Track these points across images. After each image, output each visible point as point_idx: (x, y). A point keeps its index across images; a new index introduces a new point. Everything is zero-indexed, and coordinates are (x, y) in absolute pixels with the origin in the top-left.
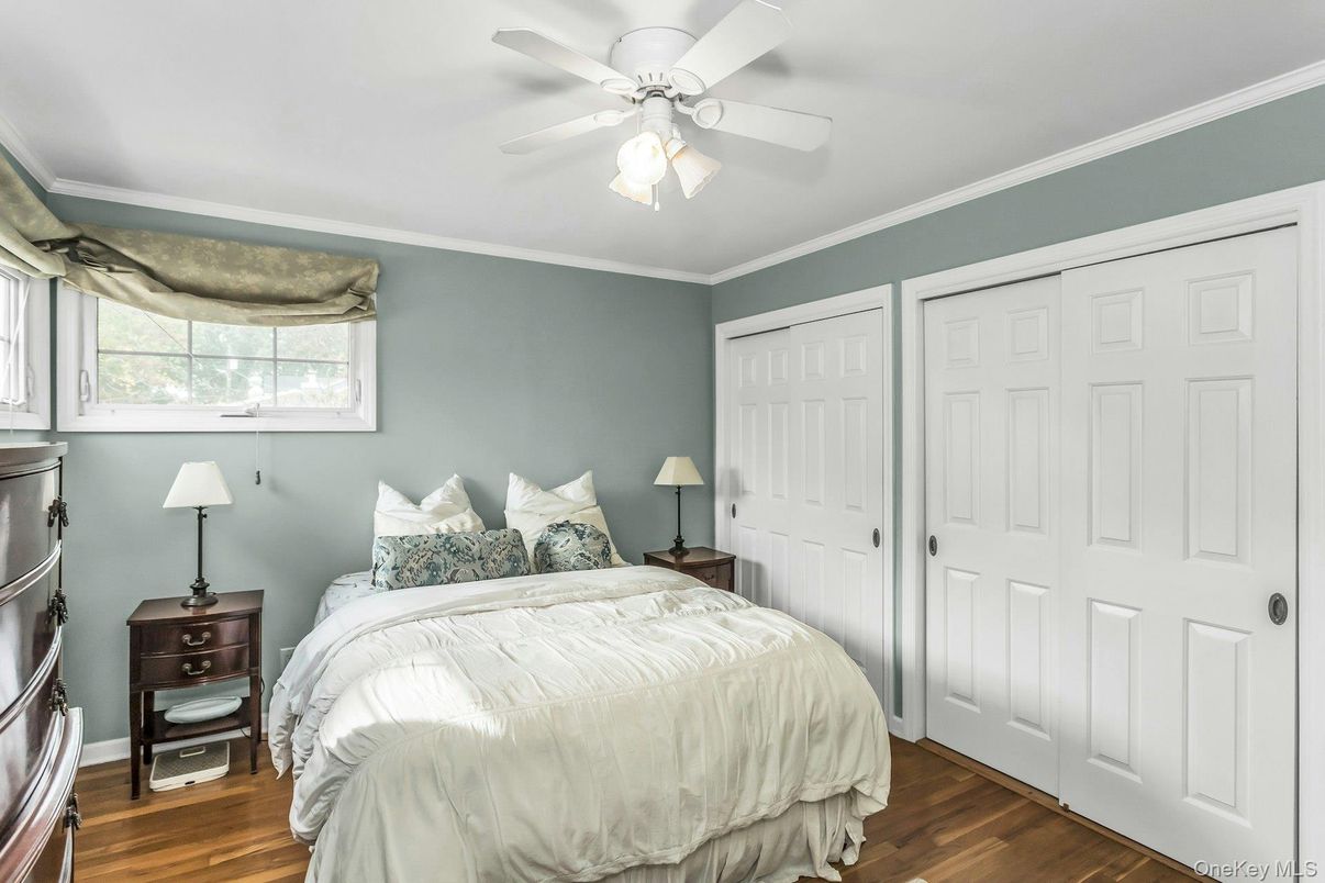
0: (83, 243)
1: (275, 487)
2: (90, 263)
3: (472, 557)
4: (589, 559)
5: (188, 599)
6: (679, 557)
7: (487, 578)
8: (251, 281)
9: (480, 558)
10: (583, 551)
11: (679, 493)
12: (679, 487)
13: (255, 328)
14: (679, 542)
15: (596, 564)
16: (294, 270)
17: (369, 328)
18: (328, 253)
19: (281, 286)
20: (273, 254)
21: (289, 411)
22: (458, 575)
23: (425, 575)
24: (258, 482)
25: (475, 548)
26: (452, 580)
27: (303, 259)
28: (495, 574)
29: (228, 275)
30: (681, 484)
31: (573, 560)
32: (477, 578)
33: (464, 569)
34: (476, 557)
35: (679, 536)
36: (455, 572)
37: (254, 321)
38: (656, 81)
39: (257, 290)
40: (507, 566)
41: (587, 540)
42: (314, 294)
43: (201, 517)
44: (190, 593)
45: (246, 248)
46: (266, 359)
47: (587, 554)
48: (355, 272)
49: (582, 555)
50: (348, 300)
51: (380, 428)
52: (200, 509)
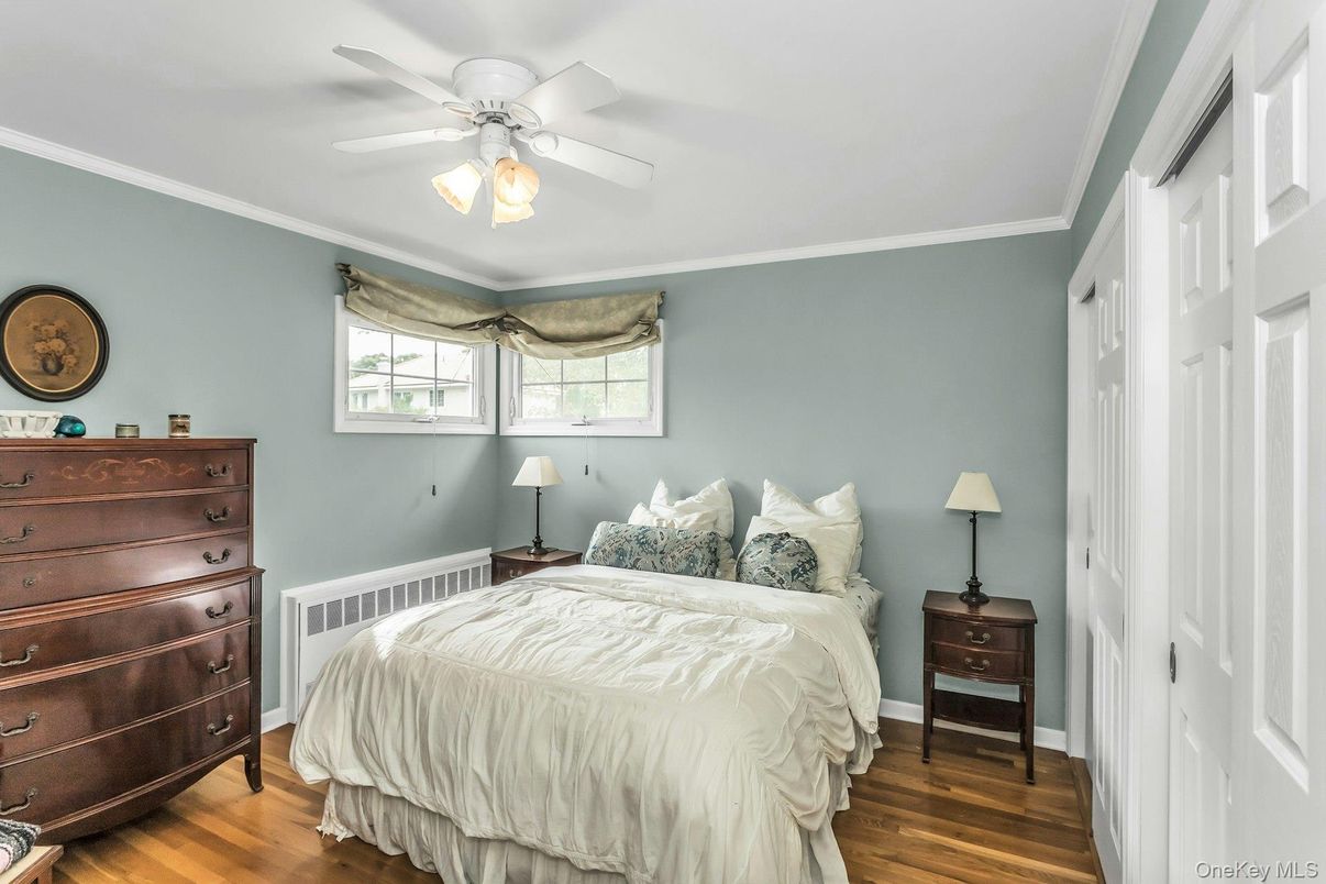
0: (505, 319)
1: (599, 478)
2: (509, 330)
3: (655, 550)
4: (773, 574)
5: (531, 548)
6: (974, 606)
7: (664, 572)
8: (579, 327)
9: (661, 552)
10: (769, 566)
11: (974, 521)
12: (974, 513)
13: (579, 361)
14: (974, 585)
15: (781, 581)
16: (608, 311)
17: (659, 348)
18: (630, 294)
19: (598, 326)
20: (595, 302)
21: (612, 420)
22: (639, 563)
23: (614, 558)
24: (587, 473)
25: (661, 543)
26: (634, 567)
27: (614, 303)
28: (671, 569)
29: (568, 325)
30: (977, 509)
31: (756, 572)
32: (655, 569)
33: (646, 559)
34: (658, 551)
35: (974, 578)
36: (638, 560)
37: (579, 356)
38: (497, 108)
39: (586, 332)
40: (683, 565)
41: (779, 555)
42: (618, 329)
43: (538, 494)
44: (532, 545)
45: (581, 303)
46: (601, 382)
47: (773, 569)
48: (642, 306)
49: (767, 569)
50: (637, 330)
51: (666, 433)
52: (538, 488)
